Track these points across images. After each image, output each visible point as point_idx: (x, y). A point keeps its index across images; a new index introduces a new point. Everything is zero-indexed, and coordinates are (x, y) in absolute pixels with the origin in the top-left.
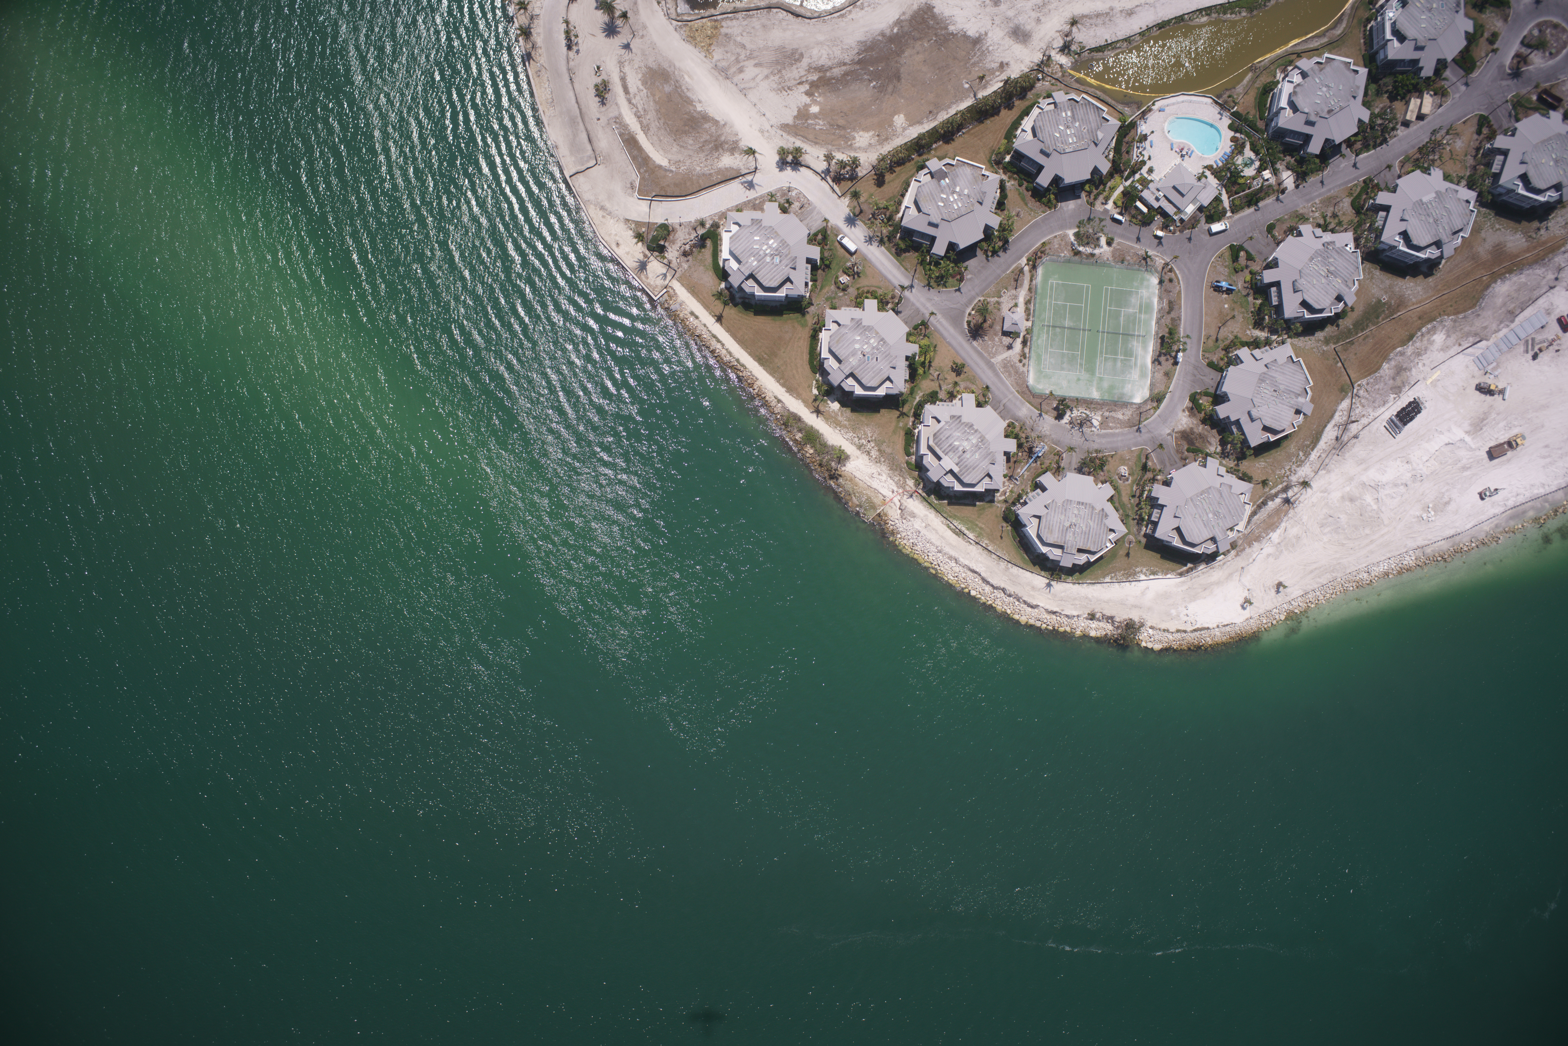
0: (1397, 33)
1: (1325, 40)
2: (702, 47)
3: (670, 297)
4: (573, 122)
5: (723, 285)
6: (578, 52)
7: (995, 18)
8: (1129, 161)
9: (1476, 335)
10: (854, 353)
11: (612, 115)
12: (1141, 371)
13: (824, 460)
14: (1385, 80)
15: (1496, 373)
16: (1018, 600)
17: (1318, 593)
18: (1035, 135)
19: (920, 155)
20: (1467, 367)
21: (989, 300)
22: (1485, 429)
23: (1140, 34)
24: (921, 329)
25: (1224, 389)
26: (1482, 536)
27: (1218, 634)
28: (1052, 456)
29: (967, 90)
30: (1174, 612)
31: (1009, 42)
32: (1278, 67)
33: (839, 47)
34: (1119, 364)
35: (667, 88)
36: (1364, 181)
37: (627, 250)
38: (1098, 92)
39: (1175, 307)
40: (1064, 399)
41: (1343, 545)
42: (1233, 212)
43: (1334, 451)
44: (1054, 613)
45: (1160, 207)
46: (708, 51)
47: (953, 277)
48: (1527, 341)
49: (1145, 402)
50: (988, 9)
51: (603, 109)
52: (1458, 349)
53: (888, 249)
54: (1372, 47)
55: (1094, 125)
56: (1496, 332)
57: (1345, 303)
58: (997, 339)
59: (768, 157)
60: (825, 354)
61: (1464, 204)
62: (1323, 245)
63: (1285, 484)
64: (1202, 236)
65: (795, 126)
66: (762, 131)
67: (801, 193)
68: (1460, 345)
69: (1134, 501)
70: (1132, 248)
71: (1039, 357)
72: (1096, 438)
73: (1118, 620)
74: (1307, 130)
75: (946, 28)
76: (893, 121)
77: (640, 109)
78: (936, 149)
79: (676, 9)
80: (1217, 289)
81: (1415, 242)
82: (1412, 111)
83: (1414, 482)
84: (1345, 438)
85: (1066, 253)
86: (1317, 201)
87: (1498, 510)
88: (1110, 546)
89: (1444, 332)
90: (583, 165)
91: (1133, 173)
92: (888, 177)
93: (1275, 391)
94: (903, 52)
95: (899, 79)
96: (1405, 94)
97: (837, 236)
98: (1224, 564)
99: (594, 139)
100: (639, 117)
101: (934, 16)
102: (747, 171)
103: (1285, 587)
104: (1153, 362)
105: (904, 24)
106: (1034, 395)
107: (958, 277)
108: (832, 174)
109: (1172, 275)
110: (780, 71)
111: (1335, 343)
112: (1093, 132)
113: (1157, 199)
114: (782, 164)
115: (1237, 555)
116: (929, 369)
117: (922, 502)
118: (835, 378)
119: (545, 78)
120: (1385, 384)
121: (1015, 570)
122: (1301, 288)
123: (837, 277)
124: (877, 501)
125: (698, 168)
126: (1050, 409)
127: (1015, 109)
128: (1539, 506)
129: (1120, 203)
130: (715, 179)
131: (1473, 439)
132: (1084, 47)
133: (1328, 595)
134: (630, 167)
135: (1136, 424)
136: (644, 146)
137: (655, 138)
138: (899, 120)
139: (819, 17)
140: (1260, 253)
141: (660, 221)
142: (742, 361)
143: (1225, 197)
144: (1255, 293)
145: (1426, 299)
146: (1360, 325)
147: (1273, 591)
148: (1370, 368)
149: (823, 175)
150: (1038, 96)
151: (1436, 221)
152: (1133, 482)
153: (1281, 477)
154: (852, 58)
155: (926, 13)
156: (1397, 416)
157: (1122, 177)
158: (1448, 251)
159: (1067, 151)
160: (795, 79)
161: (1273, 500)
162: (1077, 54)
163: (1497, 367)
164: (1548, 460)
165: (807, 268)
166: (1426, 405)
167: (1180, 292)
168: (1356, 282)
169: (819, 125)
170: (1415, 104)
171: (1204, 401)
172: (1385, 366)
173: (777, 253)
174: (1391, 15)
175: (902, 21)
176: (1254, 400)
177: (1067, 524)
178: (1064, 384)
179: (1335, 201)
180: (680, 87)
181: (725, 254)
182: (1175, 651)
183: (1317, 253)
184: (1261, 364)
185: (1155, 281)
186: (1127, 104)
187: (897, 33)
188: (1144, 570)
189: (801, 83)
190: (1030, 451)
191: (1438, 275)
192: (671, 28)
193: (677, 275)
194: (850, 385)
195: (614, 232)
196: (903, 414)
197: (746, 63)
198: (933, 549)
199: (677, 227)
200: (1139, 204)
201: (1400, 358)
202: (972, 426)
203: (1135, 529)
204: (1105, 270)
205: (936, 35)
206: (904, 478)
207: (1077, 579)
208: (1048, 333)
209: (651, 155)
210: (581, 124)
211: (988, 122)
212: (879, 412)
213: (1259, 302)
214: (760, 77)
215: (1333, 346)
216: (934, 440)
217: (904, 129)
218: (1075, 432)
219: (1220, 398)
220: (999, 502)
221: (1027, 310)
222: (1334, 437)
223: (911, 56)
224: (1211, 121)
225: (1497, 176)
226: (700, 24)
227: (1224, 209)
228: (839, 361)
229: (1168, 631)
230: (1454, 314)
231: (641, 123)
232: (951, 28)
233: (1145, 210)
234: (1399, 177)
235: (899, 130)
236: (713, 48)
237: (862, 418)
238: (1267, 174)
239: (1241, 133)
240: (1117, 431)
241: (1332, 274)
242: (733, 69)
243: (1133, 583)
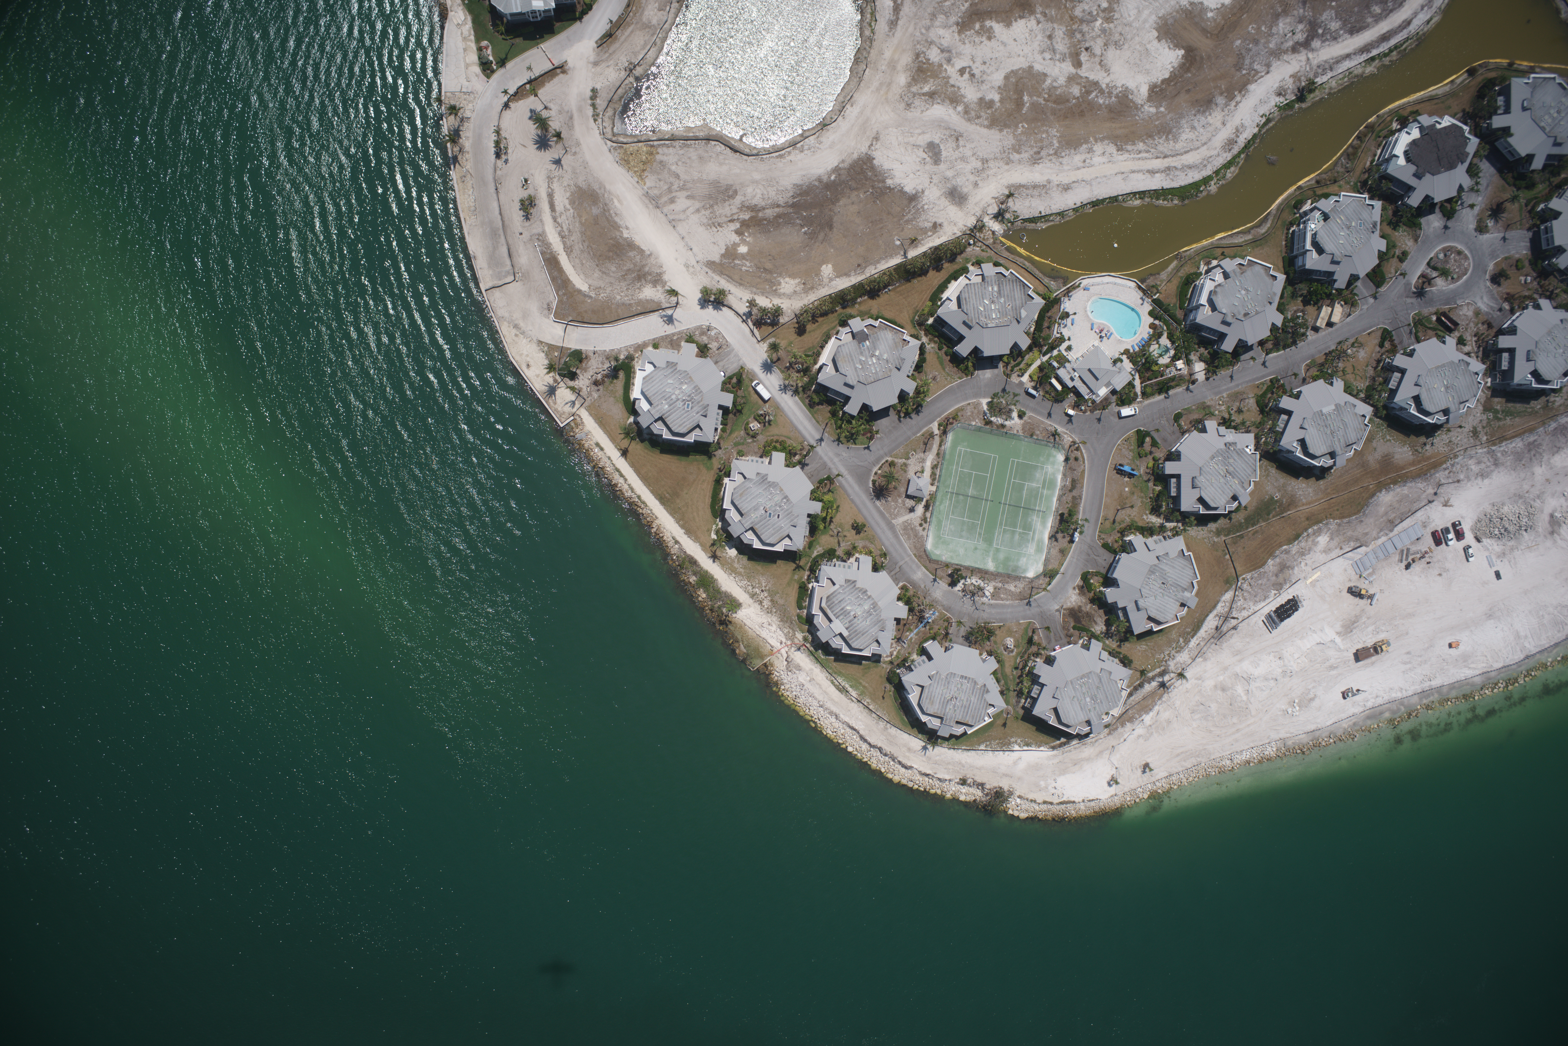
0: (1316, 245)
1: (1249, 237)
2: (635, 172)
3: (577, 425)
4: (494, 234)
5: (631, 419)
6: (506, 161)
7: (933, 176)
8: (1049, 337)
9: (1357, 540)
10: (756, 509)
11: (535, 231)
12: (1038, 545)
13: (716, 606)
14: (1301, 286)
15: (1371, 579)
16: (893, 760)
17: (1182, 776)
18: (959, 306)
19: (844, 308)
20: (1345, 570)
21: (896, 460)
22: (1354, 631)
23: (1074, 209)
24: (826, 484)
25: (1115, 576)
26: (1339, 732)
27: (1082, 807)
28: (942, 622)
29: (898, 246)
30: (1042, 783)
31: (944, 202)
32: (1203, 258)
33: (775, 188)
34: (1017, 537)
35: (595, 211)
36: (1271, 381)
37: (538, 372)
38: (1026, 263)
39: (1078, 486)
40: (959, 570)
41: (1211, 732)
42: (1143, 398)
43: (1212, 640)
44: (927, 775)
45: (1074, 387)
46: (641, 176)
47: (863, 435)
48: (1402, 551)
49: (1037, 577)
50: (928, 167)
51: (527, 224)
52: (1338, 552)
53: (801, 399)
54: (1292, 250)
55: (1018, 303)
56: (1376, 539)
57: (1239, 503)
58: (900, 501)
59: (691, 293)
60: (727, 505)
61: (1360, 419)
62: (1225, 445)
63: (1162, 668)
64: (1112, 418)
65: (721, 264)
66: (687, 266)
67: (720, 333)
68: (1341, 548)
69: (1017, 673)
70: (1043, 422)
71: (939, 522)
72: (985, 607)
73: (988, 787)
74: (1223, 329)
75: (884, 181)
76: (820, 270)
77: (565, 228)
78: (860, 303)
79: (612, 129)
80: (1121, 472)
81: (1311, 451)
82: (1323, 319)
83: (1283, 677)
84: (1225, 628)
85: (977, 422)
86: (1225, 395)
87: (1357, 710)
88: (988, 720)
89: (1328, 534)
90: (500, 280)
91: (1052, 348)
92: (809, 327)
93: (1163, 583)
94: (838, 200)
95: (831, 227)
96: (1318, 300)
97: (752, 381)
98: (1096, 741)
99: (514, 254)
100: (563, 237)
101: (873, 168)
102: (668, 305)
103: (1151, 770)
104: (1050, 538)
105: (842, 172)
106: (931, 561)
107: (869, 435)
108: (753, 317)
109: (1078, 454)
110: (712, 206)
111: (1225, 536)
112: (1016, 310)
113: (1072, 379)
114: (704, 302)
115: (1109, 734)
116: (830, 524)
117: (808, 656)
118: (735, 531)
119: (470, 185)
120: (1268, 580)
121: (893, 731)
122: (1200, 485)
123: (748, 424)
124: (766, 649)
125: (618, 297)
126: (944, 575)
127: (943, 271)
128: (1395, 708)
129: (1035, 378)
130: (634, 309)
131: (1343, 640)
132: (1018, 217)
133: (1191, 779)
134: (549, 287)
135: (1027, 598)
136: (565, 268)
137: (577, 261)
138: (827, 270)
139: (757, 155)
140: (1165, 440)
141: (574, 346)
142: (643, 498)
143: (1137, 383)
144: (1155, 480)
145: (1316, 501)
146: (1251, 520)
147: (1140, 771)
148: (1256, 563)
149: (744, 318)
150: (967, 260)
151: (1332, 433)
152: (1018, 654)
153: (1160, 661)
154: (786, 200)
155: (865, 163)
156: (1275, 612)
157: (1041, 352)
158: (1341, 461)
159: (989, 325)
160: (726, 216)
161: (1149, 683)
162: (1010, 222)
163: (1373, 573)
164: (1408, 666)
165: (718, 414)
166: (1304, 603)
167: (1084, 471)
168: (1252, 483)
169: (746, 266)
170: (1326, 312)
171: (1095, 581)
172: (1270, 562)
173: (689, 400)
174: (1313, 226)
175: (840, 169)
176: (1143, 590)
177: (948, 697)
178: (962, 551)
179: (1241, 397)
180: (609, 210)
181: (636, 393)
182: (1040, 820)
183: (1219, 453)
184: (1152, 555)
185: (1061, 458)
186: (1054, 278)
187: (835, 181)
188: (1019, 741)
189: (732, 221)
190: (921, 619)
191: (1329, 479)
192: (605, 149)
193: (586, 404)
194: (749, 538)
195: (525, 353)
196: (799, 567)
197: (678, 194)
198: (815, 703)
199: (591, 354)
200: (1054, 381)
201: (1284, 556)
202: (865, 592)
203: (1013, 700)
204: (1014, 442)
205: (873, 187)
206: (794, 631)
207: (953, 745)
208: (951, 499)
209: (571, 278)
210: (503, 237)
211: (915, 281)
212: (775, 562)
213: (1158, 488)
214: (691, 210)
215: (1224, 538)
216: (827, 602)
217: (831, 280)
218: (967, 600)
219: (1110, 582)
220: (885, 662)
221: (933, 475)
222: (1214, 627)
223: (845, 205)
224: (1133, 306)
225: (1393, 393)
226: (636, 148)
227: (1136, 394)
228: (741, 515)
229: (1035, 801)
230: (1340, 518)
231: (564, 243)
232: (889, 182)
233: (1059, 387)
234: (1304, 381)
235: (826, 280)
236: (646, 174)
237: (758, 567)
238: (1180, 364)
239: (1160, 321)
240: (1008, 603)
241: (1230, 474)
242: (665, 199)
243: (1007, 753)
